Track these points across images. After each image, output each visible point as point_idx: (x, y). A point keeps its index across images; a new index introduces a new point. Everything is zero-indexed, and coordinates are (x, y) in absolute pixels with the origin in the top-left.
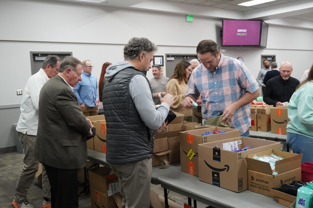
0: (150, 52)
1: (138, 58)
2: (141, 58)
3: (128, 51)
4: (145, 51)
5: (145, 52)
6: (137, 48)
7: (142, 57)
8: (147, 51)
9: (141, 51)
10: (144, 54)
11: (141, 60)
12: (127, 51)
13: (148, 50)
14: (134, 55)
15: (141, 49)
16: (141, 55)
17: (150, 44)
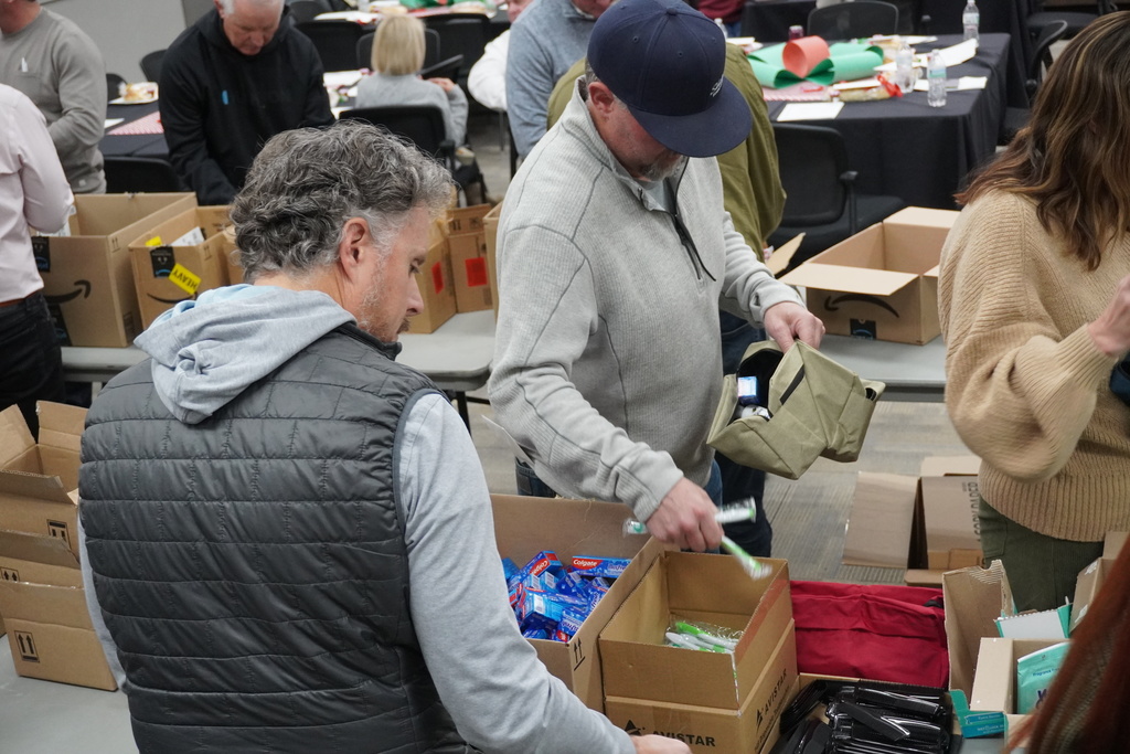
0: (400, 210)
1: (329, 256)
2: (348, 260)
3: (259, 219)
4: (367, 213)
5: (369, 216)
6: (317, 195)
7: (356, 253)
8: (380, 209)
9: (344, 209)
10: (362, 231)
11: (352, 271)
12: (251, 224)
13: (387, 197)
14: (306, 245)
15: (339, 201)
16: (346, 236)
17: (394, 162)
